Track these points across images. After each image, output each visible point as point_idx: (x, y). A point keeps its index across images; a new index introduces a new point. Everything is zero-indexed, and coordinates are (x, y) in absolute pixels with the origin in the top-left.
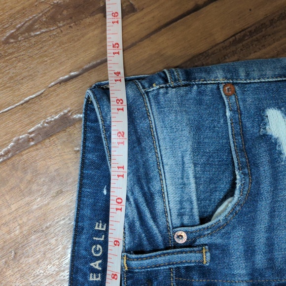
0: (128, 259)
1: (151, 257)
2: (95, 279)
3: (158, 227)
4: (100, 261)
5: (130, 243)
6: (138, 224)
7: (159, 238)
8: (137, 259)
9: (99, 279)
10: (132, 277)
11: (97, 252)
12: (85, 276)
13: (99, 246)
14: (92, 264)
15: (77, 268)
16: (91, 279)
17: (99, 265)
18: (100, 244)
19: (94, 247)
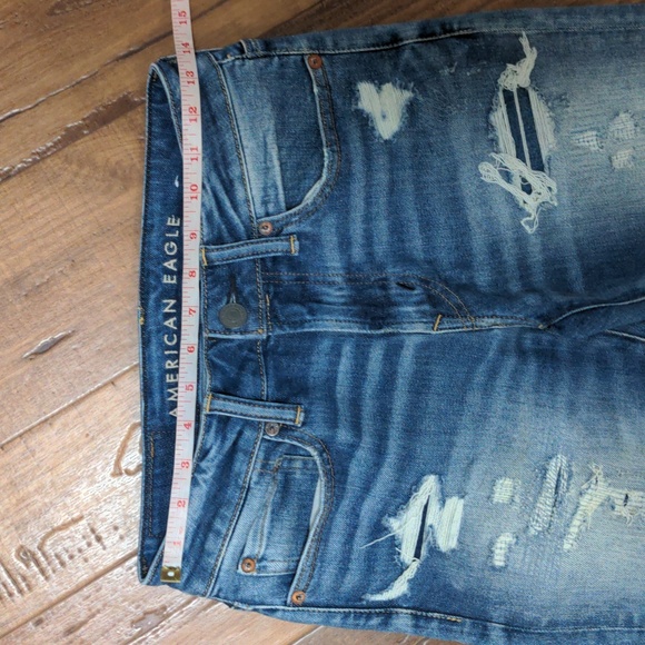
0: (207, 251)
1: (232, 247)
2: (170, 282)
3: (240, 217)
4: (175, 261)
5: (208, 234)
6: (216, 214)
7: (241, 228)
8: (217, 249)
9: (174, 282)
10: (212, 274)
11: (170, 249)
12: (158, 278)
13: (173, 244)
14: (166, 264)
15: (148, 270)
16: (165, 281)
17: (175, 264)
18: (174, 241)
19: (167, 244)
